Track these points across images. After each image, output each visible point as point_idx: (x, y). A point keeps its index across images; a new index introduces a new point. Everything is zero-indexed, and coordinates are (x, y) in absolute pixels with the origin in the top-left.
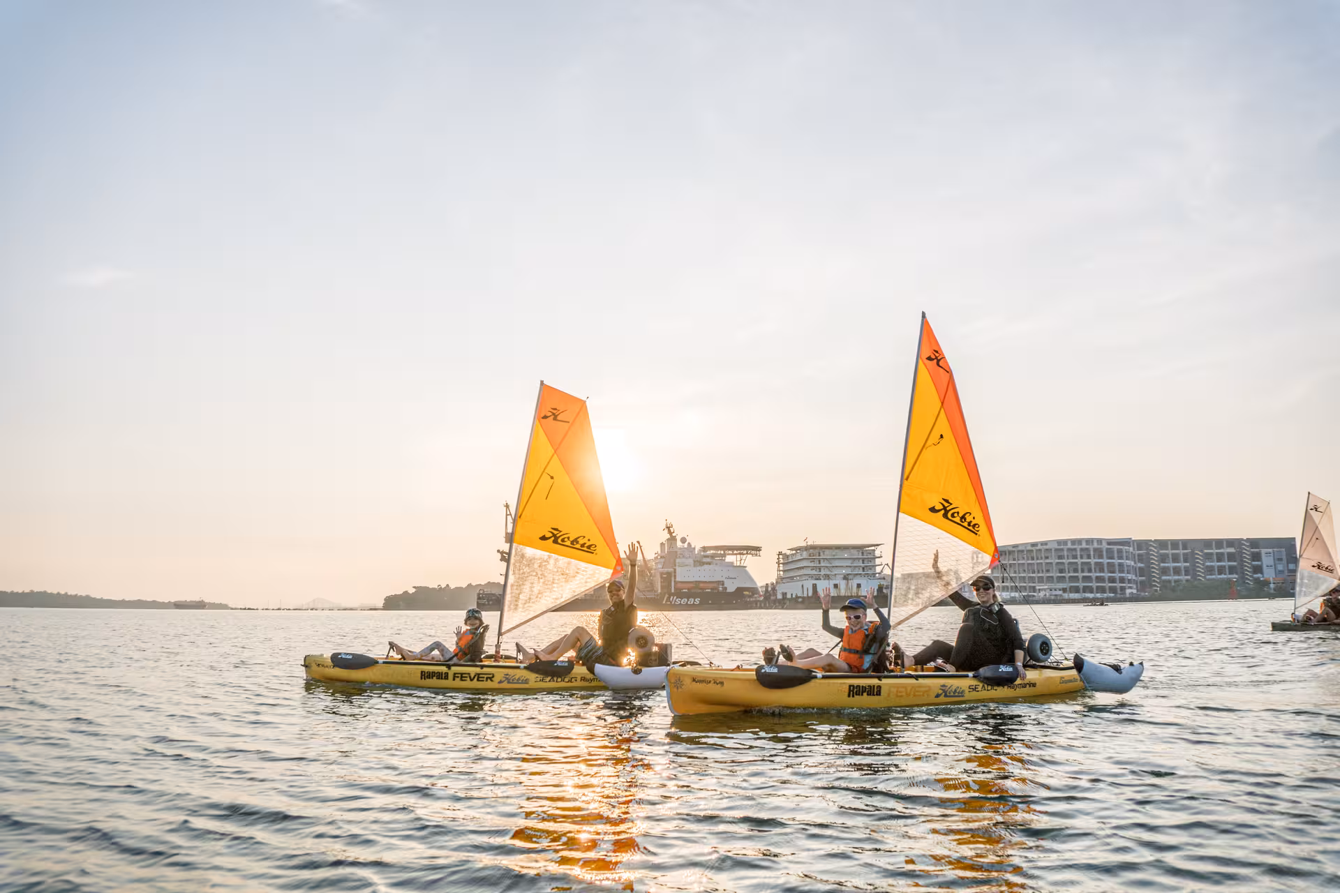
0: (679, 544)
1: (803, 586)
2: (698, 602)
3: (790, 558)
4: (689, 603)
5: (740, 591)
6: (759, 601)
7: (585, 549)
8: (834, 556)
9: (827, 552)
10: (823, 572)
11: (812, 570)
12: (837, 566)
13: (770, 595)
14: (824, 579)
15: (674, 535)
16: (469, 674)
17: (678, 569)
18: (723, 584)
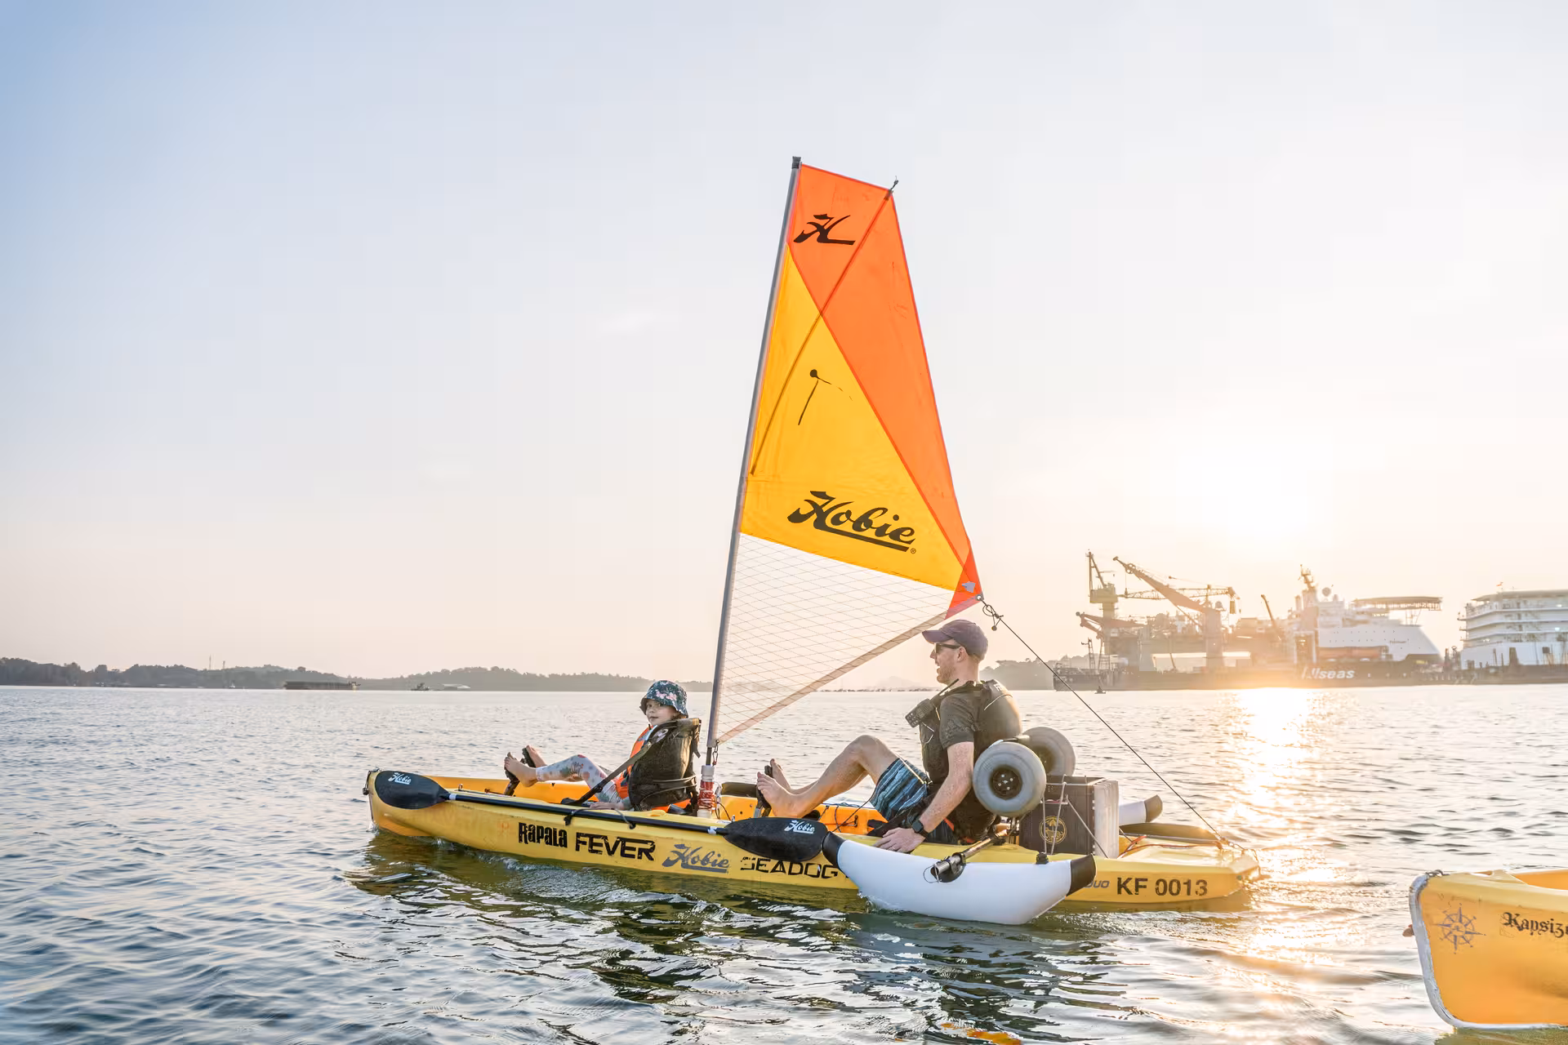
0: (1320, 596)
1: (1494, 652)
2: (1352, 676)
3: (1477, 611)
4: (1338, 677)
5: (1412, 658)
6: (1437, 673)
7: (886, 539)
8: (1542, 606)
9: (1530, 602)
10: (1526, 631)
11: (1508, 628)
12: (1547, 622)
13: (1452, 665)
14: (1528, 641)
15: (1312, 585)
16: (605, 838)
17: (1319, 630)
18: (1387, 651)
